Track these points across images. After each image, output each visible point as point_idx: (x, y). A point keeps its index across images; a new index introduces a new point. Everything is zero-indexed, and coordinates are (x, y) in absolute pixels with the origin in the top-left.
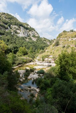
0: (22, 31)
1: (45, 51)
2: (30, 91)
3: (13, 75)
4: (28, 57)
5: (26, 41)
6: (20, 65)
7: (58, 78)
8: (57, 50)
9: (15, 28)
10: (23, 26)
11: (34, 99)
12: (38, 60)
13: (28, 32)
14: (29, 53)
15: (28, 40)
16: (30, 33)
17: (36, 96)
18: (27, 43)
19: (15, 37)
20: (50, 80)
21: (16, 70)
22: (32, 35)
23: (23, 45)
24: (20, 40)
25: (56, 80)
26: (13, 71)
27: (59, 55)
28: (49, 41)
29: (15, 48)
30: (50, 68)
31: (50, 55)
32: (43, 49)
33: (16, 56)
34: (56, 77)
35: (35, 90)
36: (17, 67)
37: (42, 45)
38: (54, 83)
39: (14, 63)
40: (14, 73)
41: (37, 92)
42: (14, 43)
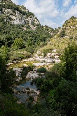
0: (17, 17)
1: (47, 44)
2: (28, 93)
3: (7, 74)
4: (25, 52)
5: (23, 30)
6: (16, 62)
7: (62, 78)
8: (62, 42)
9: (9, 12)
10: (19, 10)
11: (33, 103)
12: (39, 55)
13: (26, 19)
14: (27, 46)
15: (25, 29)
16: (27, 19)
17: (36, 99)
18: (24, 33)
19: (9, 25)
20: (53, 80)
21: (11, 67)
22: (30, 22)
23: (20, 35)
24: (16, 29)
25: (60, 80)
26: (8, 69)
27: (65, 49)
28: (53, 30)
29: (8, 39)
30: (53, 65)
31: (53, 49)
32: (45, 41)
33: (10, 50)
34: (60, 76)
35: (35, 92)
36: (12, 64)
37: (43, 35)
38: (58, 84)
39: (8, 59)
40: (8, 71)
41: (37, 95)
42: (7, 33)
